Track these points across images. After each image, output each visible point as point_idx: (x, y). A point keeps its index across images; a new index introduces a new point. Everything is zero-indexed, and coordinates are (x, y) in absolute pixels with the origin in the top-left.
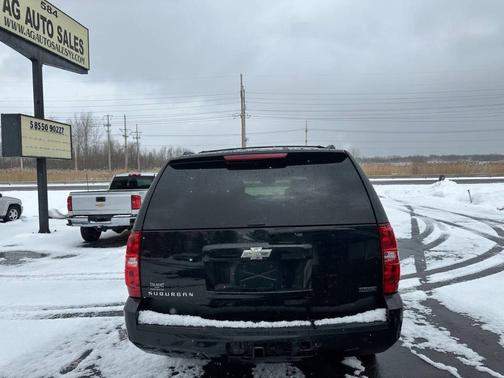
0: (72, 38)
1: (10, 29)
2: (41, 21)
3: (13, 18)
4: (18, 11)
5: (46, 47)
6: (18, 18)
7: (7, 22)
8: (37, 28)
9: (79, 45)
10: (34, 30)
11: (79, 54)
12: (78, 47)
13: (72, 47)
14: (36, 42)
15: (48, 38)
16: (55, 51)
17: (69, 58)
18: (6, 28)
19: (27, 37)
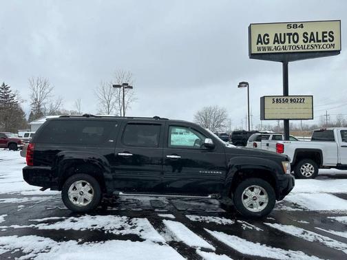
0: (320, 34)
1: (262, 52)
2: (287, 37)
3: (263, 45)
4: (268, 39)
5: (291, 51)
6: (268, 43)
7: (259, 49)
8: (283, 42)
9: (328, 36)
10: (280, 45)
11: (328, 43)
12: (327, 38)
13: (319, 41)
14: (282, 51)
15: (294, 44)
16: (300, 50)
17: (315, 50)
18: (259, 52)
19: (275, 51)
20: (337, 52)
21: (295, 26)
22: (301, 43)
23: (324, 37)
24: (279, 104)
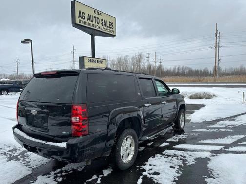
0: (108, 23)
1: (81, 24)
2: (94, 18)
3: (82, 20)
4: (84, 16)
5: (96, 29)
6: (84, 19)
7: (80, 22)
8: (92, 22)
9: (112, 25)
10: (91, 22)
11: (111, 29)
12: (111, 26)
13: (108, 27)
14: (92, 27)
15: (97, 25)
16: (100, 30)
17: (106, 32)
18: (79, 24)
19: (88, 26)
20: (114, 36)
21: (98, 13)
22: (100, 25)
23: (110, 25)
24: (91, 63)
